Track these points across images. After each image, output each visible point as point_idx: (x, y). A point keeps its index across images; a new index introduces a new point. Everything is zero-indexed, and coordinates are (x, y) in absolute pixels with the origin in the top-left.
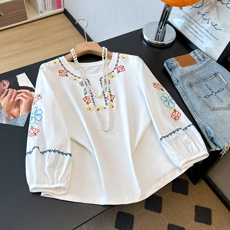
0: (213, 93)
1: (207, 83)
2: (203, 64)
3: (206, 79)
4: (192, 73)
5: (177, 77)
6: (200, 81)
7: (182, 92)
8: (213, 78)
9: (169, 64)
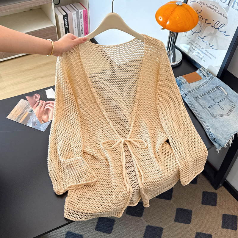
0: (216, 103)
1: (211, 95)
2: (207, 79)
3: (210, 92)
4: (198, 88)
5: (185, 91)
6: (205, 94)
7: (190, 104)
8: (216, 90)
9: (178, 81)
